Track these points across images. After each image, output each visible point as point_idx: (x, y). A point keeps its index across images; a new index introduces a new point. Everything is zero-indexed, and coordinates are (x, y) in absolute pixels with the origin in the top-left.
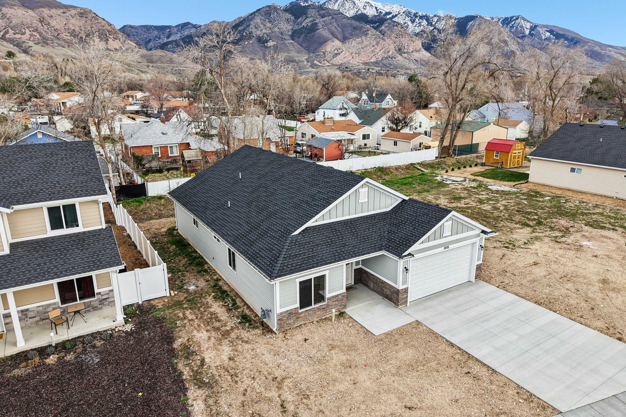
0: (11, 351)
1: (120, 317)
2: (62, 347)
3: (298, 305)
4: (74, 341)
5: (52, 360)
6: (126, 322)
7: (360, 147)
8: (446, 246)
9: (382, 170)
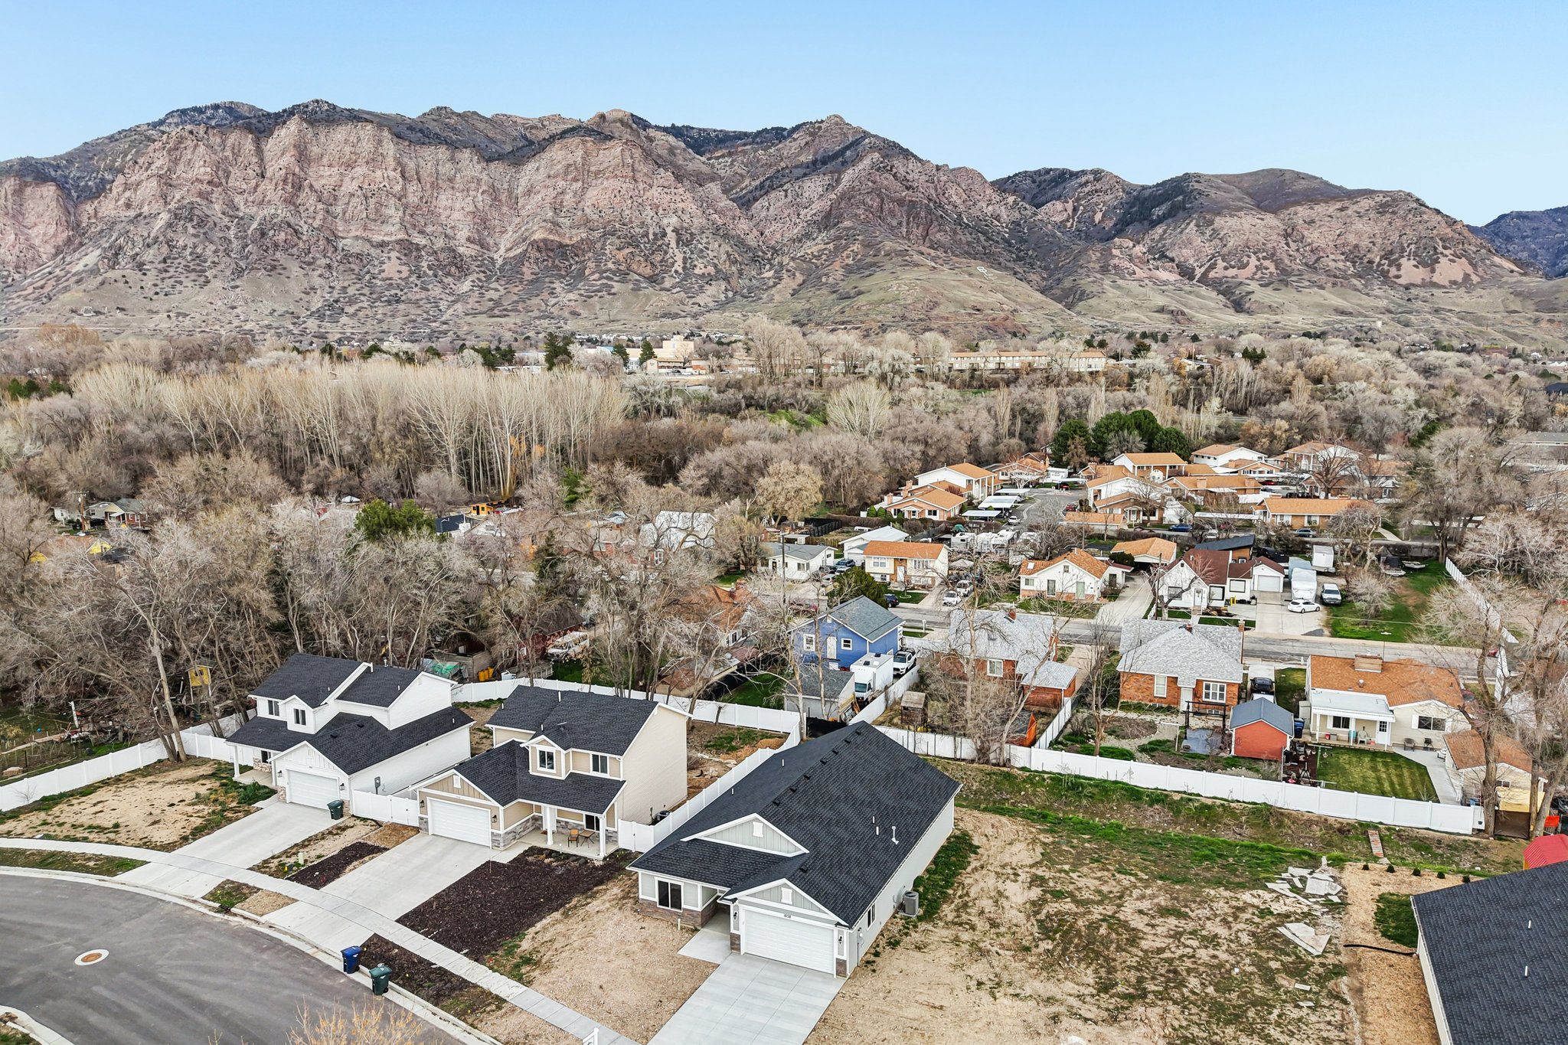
0: (543, 846)
1: (603, 854)
3: (656, 900)
6: (604, 860)
7: (1409, 744)
8: (787, 914)
9: (1263, 814)
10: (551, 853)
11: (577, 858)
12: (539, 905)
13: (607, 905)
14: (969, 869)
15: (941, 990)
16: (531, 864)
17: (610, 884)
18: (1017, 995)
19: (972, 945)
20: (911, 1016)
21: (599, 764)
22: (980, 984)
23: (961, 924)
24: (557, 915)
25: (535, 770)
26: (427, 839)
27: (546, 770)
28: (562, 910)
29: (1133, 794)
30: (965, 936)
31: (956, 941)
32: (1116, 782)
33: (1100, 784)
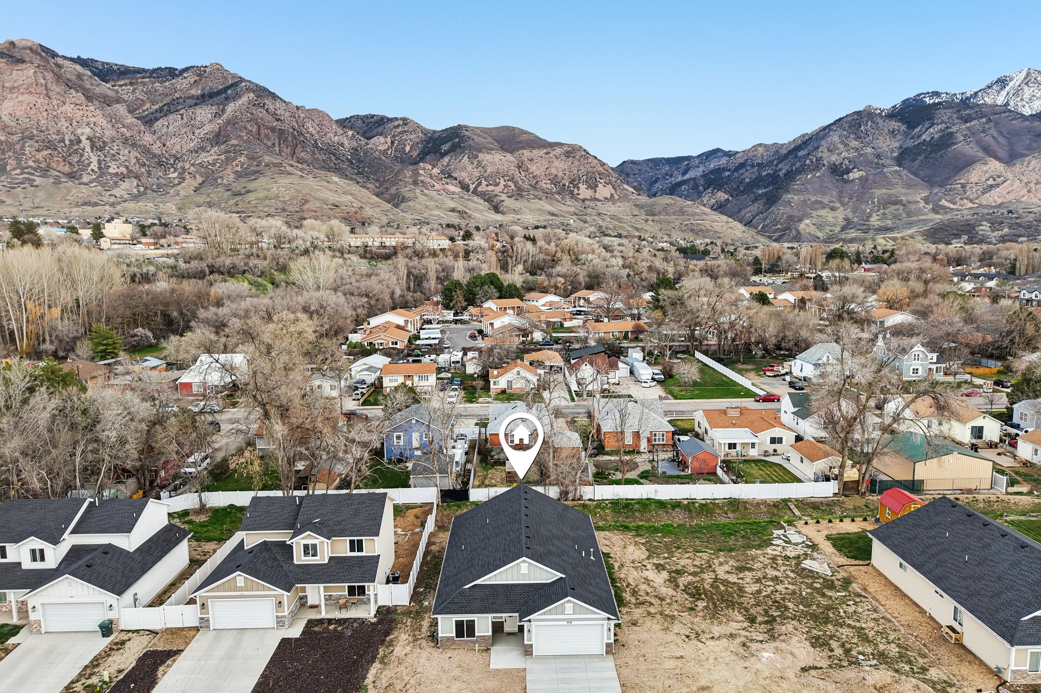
0: (318, 617)
2: (340, 622)
3: (454, 635)
4: (345, 620)
5: (332, 627)
6: (375, 616)
7: (766, 453)
8: (569, 621)
9: (734, 504)
10: (330, 621)
11: (355, 620)
12: (355, 662)
13: (408, 648)
14: (616, 568)
15: (672, 646)
16: (320, 633)
17: (396, 634)
18: (713, 638)
19: (661, 614)
20: (670, 667)
21: (357, 546)
22: (687, 637)
23: (643, 603)
24: (376, 665)
25: (299, 559)
26: (211, 635)
27: (311, 558)
28: (377, 661)
29: (661, 504)
30: (652, 610)
31: (649, 614)
32: (648, 499)
33: (640, 502)
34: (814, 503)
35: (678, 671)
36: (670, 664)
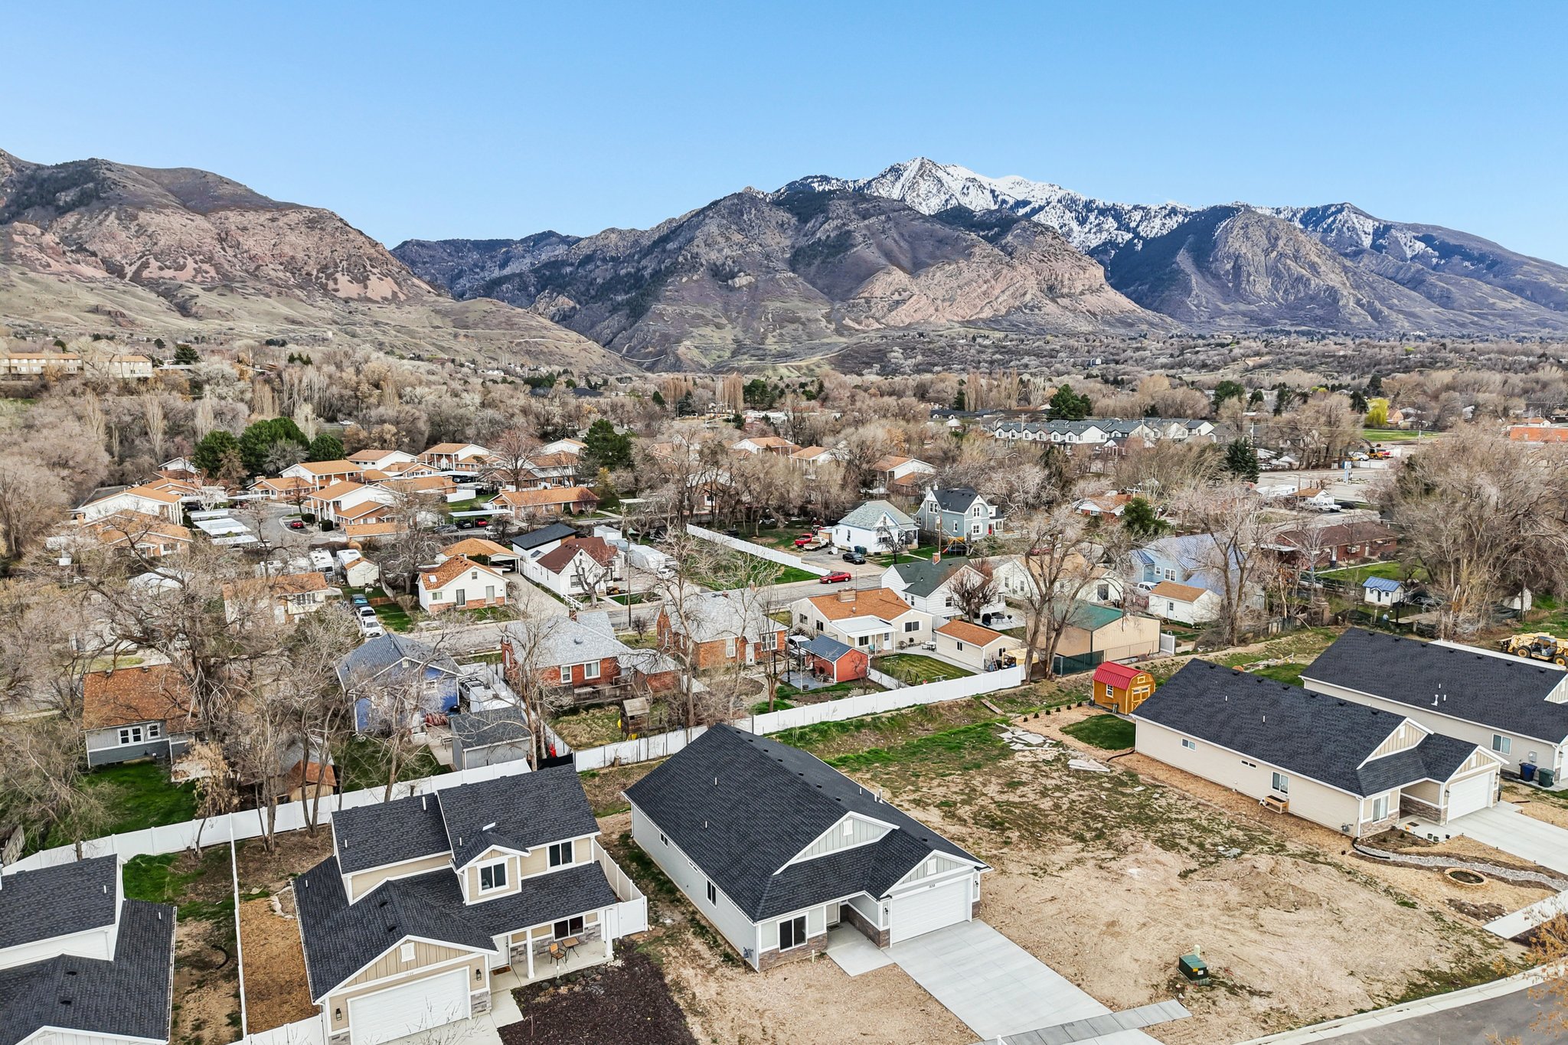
1: (610, 953)
2: (567, 979)
3: (779, 946)
4: (577, 975)
5: (563, 990)
6: (615, 958)
7: (901, 646)
8: (932, 884)
9: (925, 711)
13: (713, 985)
15: (1031, 889)
16: (551, 1003)
17: (673, 971)
20: (1053, 912)
21: (559, 855)
24: (694, 1020)
25: (475, 897)
27: (495, 889)
28: (688, 1014)
32: (823, 723)
33: (814, 728)
34: (1008, 696)
35: (1066, 915)
36: (1051, 909)
